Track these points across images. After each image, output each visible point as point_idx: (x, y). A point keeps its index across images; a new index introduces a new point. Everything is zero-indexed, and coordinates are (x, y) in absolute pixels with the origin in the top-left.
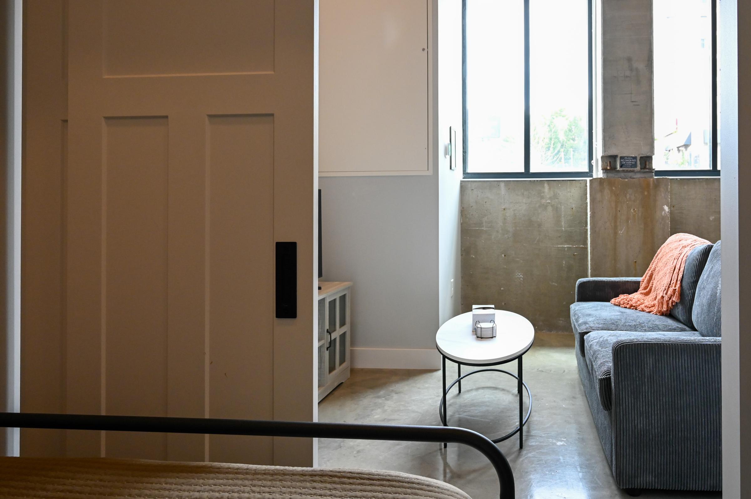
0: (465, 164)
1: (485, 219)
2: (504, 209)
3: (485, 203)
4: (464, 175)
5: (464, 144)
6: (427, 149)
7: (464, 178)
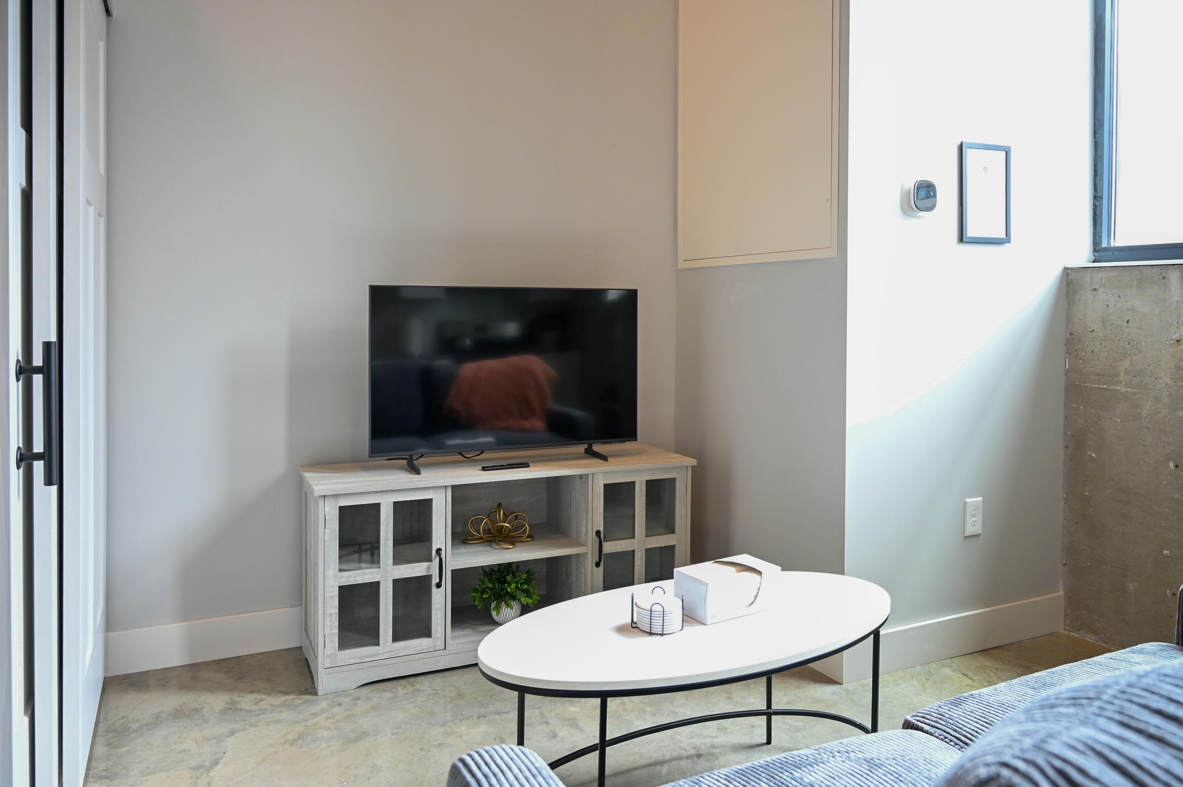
0: (1098, 227)
1: (1126, 364)
2: (1178, 341)
3: (1125, 324)
4: (1096, 254)
5: (1098, 178)
6: (829, 200)
7: (1094, 261)
